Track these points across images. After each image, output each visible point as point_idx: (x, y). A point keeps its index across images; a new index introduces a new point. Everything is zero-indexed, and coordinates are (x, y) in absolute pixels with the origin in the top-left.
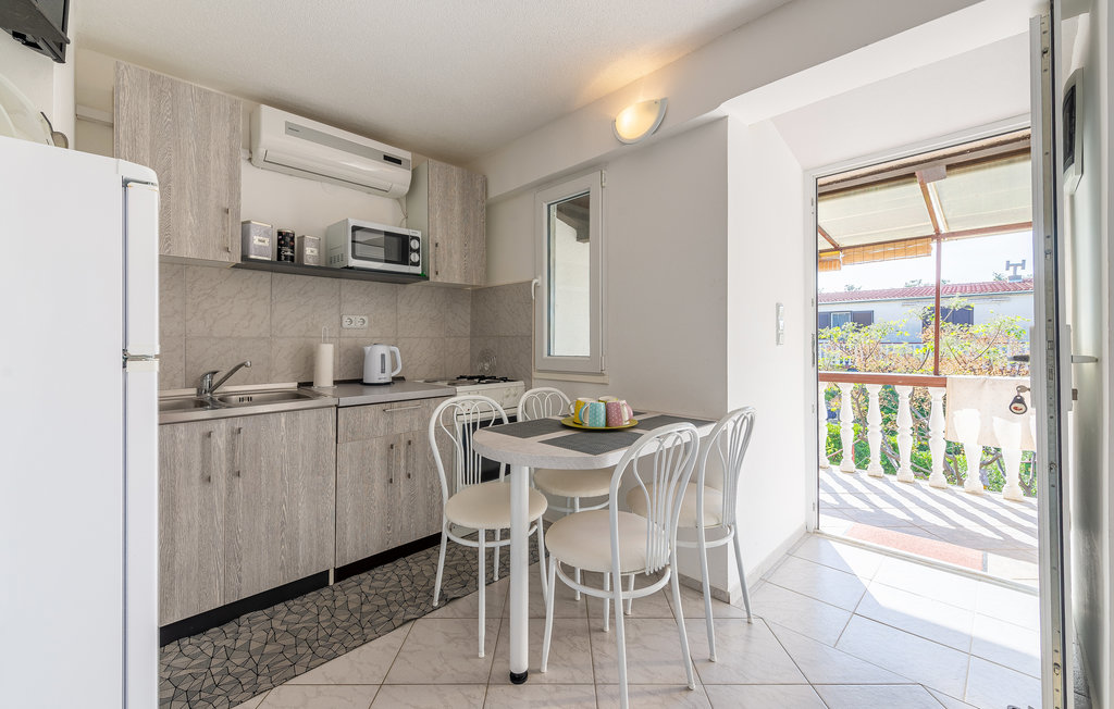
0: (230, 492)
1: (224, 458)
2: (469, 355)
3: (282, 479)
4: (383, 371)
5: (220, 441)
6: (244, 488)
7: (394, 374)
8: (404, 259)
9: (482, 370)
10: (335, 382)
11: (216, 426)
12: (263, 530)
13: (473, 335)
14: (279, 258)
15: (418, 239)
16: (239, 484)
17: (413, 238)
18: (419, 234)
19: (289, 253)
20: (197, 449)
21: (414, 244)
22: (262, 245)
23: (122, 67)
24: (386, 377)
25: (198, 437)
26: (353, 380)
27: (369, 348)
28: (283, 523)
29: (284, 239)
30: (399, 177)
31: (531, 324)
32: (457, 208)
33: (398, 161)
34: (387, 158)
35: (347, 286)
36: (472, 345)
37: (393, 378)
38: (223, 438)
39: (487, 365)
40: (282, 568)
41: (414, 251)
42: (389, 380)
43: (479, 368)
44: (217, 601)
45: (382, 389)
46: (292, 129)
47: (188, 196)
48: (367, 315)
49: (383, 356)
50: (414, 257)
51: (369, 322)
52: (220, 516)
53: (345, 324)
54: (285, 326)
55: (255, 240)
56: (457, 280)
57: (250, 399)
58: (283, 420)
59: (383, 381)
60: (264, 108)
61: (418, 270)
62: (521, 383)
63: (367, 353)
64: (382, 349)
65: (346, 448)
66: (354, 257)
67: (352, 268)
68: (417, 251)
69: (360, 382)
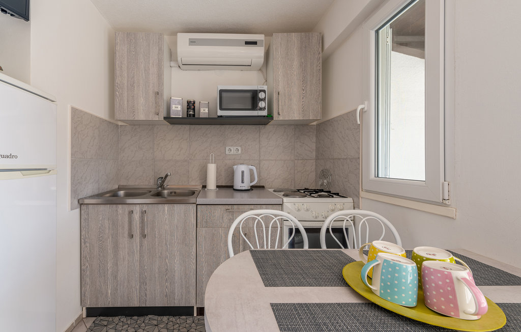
0: (141, 246)
1: (138, 226)
2: (314, 173)
3: (166, 244)
4: (243, 182)
5: (137, 216)
6: (147, 245)
7: (252, 184)
8: (254, 107)
9: (322, 185)
10: (218, 187)
11: (134, 208)
12: (157, 270)
13: (317, 159)
14: (187, 116)
15: (264, 91)
16: (145, 242)
17: (261, 91)
18: (265, 88)
19: (191, 113)
20: (126, 219)
21: (262, 95)
22: (178, 110)
23: (117, 34)
24: (246, 185)
25: (127, 213)
26: (227, 187)
27: (236, 166)
28: (167, 270)
29: (190, 105)
30: (257, 53)
31: (359, 148)
32: (296, 63)
33: (254, 43)
34: (247, 43)
35: (228, 130)
36: (316, 165)
37: (252, 187)
38: (138, 215)
39: (325, 181)
40: (166, 296)
41: (262, 100)
42: (249, 188)
43: (320, 183)
44: (135, 303)
45: (244, 194)
46: (192, 42)
47: (141, 89)
48: (241, 146)
49: (243, 172)
50: (262, 104)
51: (242, 150)
52: (137, 257)
53: (227, 152)
54: (196, 154)
55: (173, 107)
56: (296, 116)
57: (175, 193)
58: (166, 209)
59: (244, 188)
60: (179, 34)
61: (265, 113)
62: (350, 200)
63: (235, 169)
64: (243, 168)
65: (202, 231)
66: (221, 109)
67: (221, 116)
68: (264, 100)
69: (231, 187)
